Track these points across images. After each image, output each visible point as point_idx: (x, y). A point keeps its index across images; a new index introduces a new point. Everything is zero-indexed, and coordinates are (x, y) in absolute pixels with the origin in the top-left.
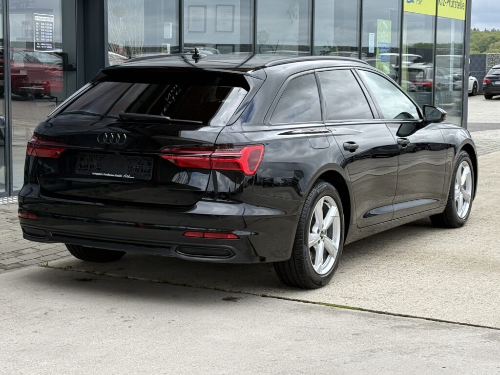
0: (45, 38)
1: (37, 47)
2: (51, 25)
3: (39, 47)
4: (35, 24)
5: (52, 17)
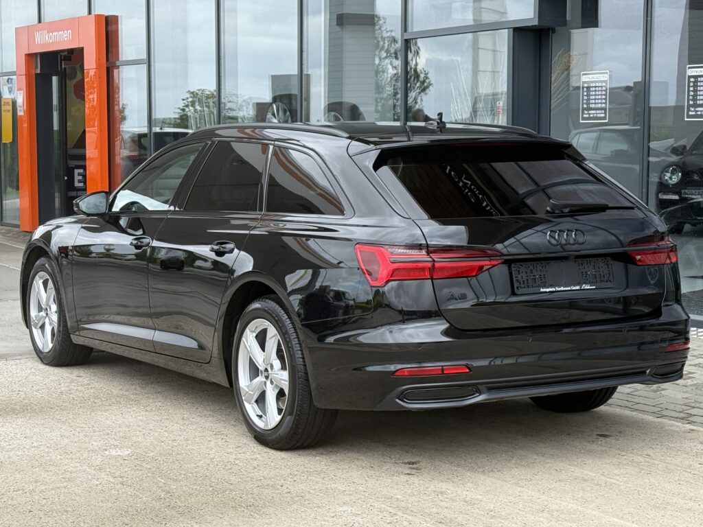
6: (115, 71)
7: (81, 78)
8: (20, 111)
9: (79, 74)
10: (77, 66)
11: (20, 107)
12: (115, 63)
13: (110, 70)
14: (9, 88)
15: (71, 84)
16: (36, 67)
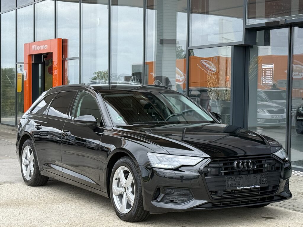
0: (268, 77)
1: (263, 82)
2: (272, 69)
3: (264, 83)
4: (263, 71)
5: (273, 65)
6: (66, 62)
7: (51, 65)
8: (25, 79)
9: (50, 63)
10: (50, 60)
11: (25, 77)
12: (66, 59)
13: (64, 62)
14: (21, 69)
15: (47, 68)
16: (32, 61)
